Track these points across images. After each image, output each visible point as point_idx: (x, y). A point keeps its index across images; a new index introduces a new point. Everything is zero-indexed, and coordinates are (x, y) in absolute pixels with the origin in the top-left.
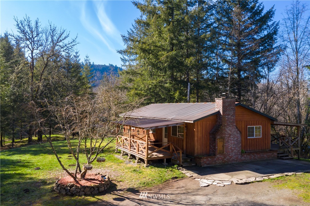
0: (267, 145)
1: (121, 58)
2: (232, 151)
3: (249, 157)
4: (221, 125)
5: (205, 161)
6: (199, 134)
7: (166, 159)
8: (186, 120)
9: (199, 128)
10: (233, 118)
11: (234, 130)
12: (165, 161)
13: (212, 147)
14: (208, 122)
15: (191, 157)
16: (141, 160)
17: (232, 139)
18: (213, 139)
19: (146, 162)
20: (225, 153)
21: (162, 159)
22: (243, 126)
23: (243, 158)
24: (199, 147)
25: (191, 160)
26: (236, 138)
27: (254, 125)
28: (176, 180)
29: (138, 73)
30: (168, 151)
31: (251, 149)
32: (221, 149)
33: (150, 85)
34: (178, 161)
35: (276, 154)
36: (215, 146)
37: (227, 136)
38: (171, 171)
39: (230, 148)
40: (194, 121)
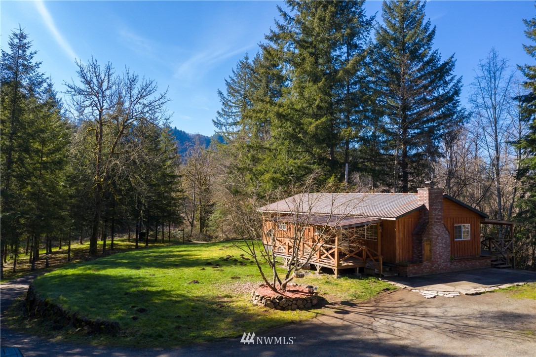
0: (476, 250)
2: (441, 256)
3: (460, 265)
4: (428, 223)
5: (411, 270)
6: (401, 235)
7: (359, 268)
8: (384, 217)
9: (401, 227)
10: (440, 213)
11: (442, 229)
12: (358, 271)
13: (416, 251)
14: (410, 219)
15: (391, 265)
17: (440, 241)
18: (418, 241)
19: (336, 272)
20: (432, 259)
21: (353, 268)
22: (449, 225)
23: (453, 266)
24: (401, 251)
25: (390, 269)
26: (445, 240)
27: (461, 223)
28: (388, 292)
29: (266, 148)
30: (360, 258)
31: (459, 255)
32: (429, 254)
33: (292, 166)
34: (376, 271)
35: (489, 261)
36: (421, 250)
37: (434, 237)
38: (375, 282)
39: (438, 253)
40: (397, 218)
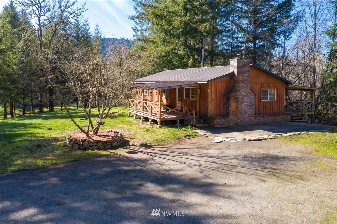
0: (281, 109)
1: (133, 28)
2: (246, 112)
3: (263, 119)
4: (235, 86)
5: (218, 122)
6: (213, 95)
7: (179, 120)
8: (200, 81)
9: (213, 89)
10: (247, 79)
11: (248, 91)
12: (178, 123)
13: (225, 108)
14: (222, 83)
15: (205, 118)
16: (154, 122)
17: (246, 100)
18: (227, 100)
19: (159, 123)
20: (238, 114)
21: (175, 120)
22: (257, 89)
23: (256, 120)
24: (212, 108)
25: (204, 122)
26: (250, 100)
27: (268, 87)
28: (189, 138)
29: (151, 41)
30: (181, 113)
31: (264, 112)
32: (235, 110)
33: (163, 51)
34: (191, 122)
35: (289, 117)
36: (229, 107)
37: (240, 97)
38: (184, 130)
39: (243, 109)
40: (208, 81)
